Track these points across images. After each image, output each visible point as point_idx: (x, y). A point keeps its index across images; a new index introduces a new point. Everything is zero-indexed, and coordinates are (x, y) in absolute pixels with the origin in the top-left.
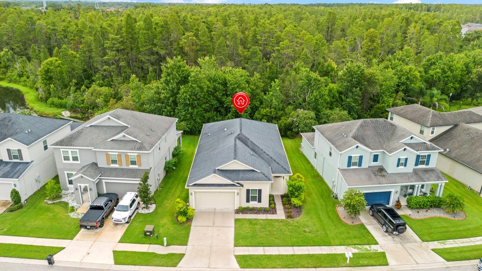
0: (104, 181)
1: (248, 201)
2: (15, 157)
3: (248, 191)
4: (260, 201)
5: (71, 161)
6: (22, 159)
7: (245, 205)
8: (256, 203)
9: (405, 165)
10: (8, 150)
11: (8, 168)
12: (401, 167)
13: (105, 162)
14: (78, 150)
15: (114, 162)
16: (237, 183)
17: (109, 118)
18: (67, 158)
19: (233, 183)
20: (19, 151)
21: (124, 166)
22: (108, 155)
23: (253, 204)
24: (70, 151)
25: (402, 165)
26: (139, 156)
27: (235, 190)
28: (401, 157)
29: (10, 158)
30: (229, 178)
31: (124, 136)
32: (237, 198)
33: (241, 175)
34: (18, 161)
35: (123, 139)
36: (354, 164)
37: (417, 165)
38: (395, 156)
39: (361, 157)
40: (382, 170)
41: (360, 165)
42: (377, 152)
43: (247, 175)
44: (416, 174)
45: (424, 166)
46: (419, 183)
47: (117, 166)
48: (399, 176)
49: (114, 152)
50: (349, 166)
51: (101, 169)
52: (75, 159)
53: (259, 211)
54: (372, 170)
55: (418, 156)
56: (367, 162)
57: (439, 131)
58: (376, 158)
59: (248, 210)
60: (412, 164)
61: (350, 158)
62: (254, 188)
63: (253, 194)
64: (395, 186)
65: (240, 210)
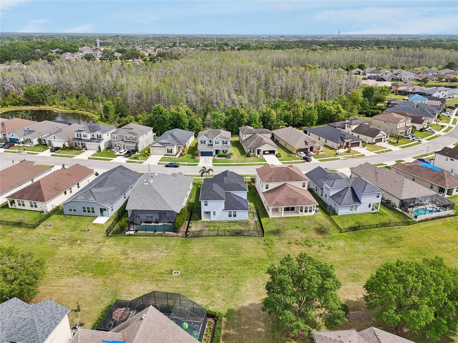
0: (125, 145)
1: (168, 153)
2: (99, 137)
3: (168, 149)
4: (172, 153)
5: (116, 139)
6: (101, 138)
7: (167, 154)
9: (218, 144)
10: (97, 135)
11: (97, 140)
12: (216, 144)
13: (126, 139)
14: (117, 135)
15: (128, 139)
16: (164, 147)
17: (128, 126)
18: (114, 138)
20: (100, 135)
21: (132, 141)
22: (127, 137)
24: (115, 136)
26: (136, 138)
27: (164, 149)
28: (216, 141)
30: (162, 145)
32: (164, 151)
33: (166, 144)
35: (132, 132)
36: (203, 143)
37: (223, 144)
38: (214, 140)
39: (205, 141)
40: (212, 145)
41: (205, 143)
42: (210, 139)
43: (168, 144)
44: (222, 147)
45: (226, 145)
46: (221, 149)
47: (129, 141)
48: (215, 147)
49: (128, 136)
50: (201, 143)
51: (124, 141)
52: (117, 138)
53: (171, 155)
54: (209, 145)
55: (223, 141)
56: (207, 143)
57: (248, 136)
58: (210, 141)
59: (167, 155)
60: (221, 144)
61: (201, 141)
62: (170, 148)
63: (170, 150)
64: (213, 150)
65: (165, 155)
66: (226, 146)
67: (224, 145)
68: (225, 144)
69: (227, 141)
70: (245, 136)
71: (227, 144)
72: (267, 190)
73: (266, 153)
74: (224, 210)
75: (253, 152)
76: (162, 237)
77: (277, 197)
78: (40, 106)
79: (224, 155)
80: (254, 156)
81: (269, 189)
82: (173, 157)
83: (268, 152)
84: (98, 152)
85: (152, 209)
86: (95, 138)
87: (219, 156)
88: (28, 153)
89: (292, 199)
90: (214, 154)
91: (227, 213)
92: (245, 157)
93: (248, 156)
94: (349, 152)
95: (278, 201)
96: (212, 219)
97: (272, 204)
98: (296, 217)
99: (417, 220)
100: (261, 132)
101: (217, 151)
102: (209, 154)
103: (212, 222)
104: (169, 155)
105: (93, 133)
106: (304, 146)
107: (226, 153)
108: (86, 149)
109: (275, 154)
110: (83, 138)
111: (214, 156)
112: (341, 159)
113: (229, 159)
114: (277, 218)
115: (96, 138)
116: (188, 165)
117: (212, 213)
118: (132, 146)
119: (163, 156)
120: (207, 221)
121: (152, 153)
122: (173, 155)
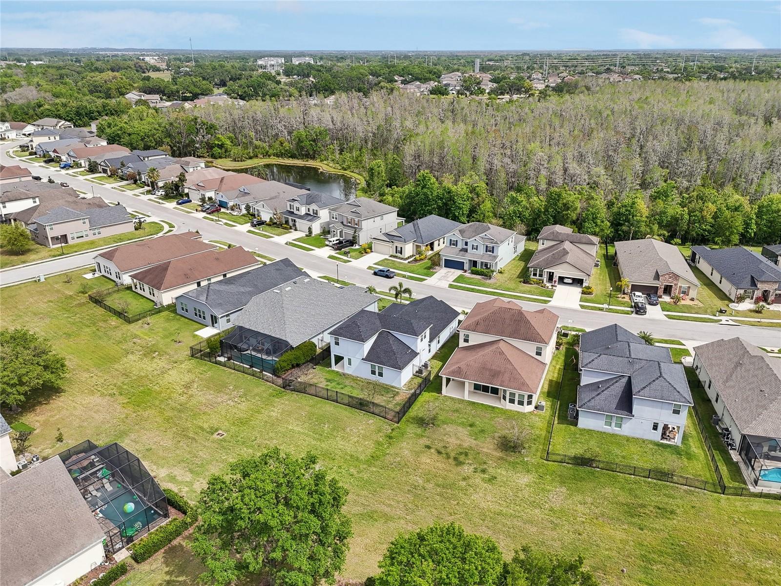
0: (343, 232)
2: (315, 214)
3: (396, 247)
4: (401, 254)
5: (335, 219)
7: (395, 254)
9: (477, 250)
10: (314, 210)
11: (311, 218)
14: (338, 214)
15: (349, 223)
16: (391, 241)
17: (354, 201)
18: (333, 218)
19: (389, 241)
20: (317, 210)
21: (353, 226)
22: (347, 219)
23: (399, 255)
24: (335, 214)
25: (475, 249)
26: (359, 221)
27: (390, 245)
28: (475, 244)
32: (391, 250)
35: (355, 211)
36: (454, 245)
37: (486, 252)
38: (471, 242)
39: (457, 241)
40: (466, 250)
41: (456, 246)
42: (466, 240)
44: (482, 256)
45: (491, 253)
46: (480, 260)
47: (350, 225)
48: (472, 255)
49: (350, 217)
50: (450, 245)
51: (344, 225)
52: (336, 219)
53: (399, 258)
54: (461, 250)
55: (487, 246)
56: (460, 245)
57: (549, 244)
58: (466, 244)
59: (393, 257)
60: (481, 250)
61: (451, 240)
62: (400, 245)
63: (399, 249)
64: (465, 259)
65: (391, 256)
66: (490, 256)
67: (488, 253)
68: (490, 251)
69: (493, 247)
70: (543, 244)
71: (493, 252)
72: (466, 344)
73: (566, 281)
74: (363, 359)
75: (541, 275)
76: (252, 377)
77: (465, 361)
78: (307, 161)
79: (482, 272)
80: (540, 283)
82: (402, 261)
83: (570, 281)
84: (307, 236)
85: (262, 332)
86: (310, 215)
87: (473, 273)
88: (226, 224)
90: (466, 267)
91: (368, 366)
92: (520, 282)
93: (525, 281)
94: (760, 312)
96: (346, 371)
98: (490, 406)
99: (757, 490)
101: (475, 263)
102: (459, 265)
103: (345, 375)
104: (395, 257)
105: (308, 207)
106: (650, 282)
107: (489, 268)
108: (296, 230)
109: (583, 286)
110: (296, 212)
111: (465, 271)
112: (724, 322)
113: (488, 281)
114: (452, 399)
115: (312, 214)
116: (409, 278)
117: (346, 360)
118: (349, 233)
119: (387, 257)
120: (338, 372)
121: (373, 250)
122: (402, 259)
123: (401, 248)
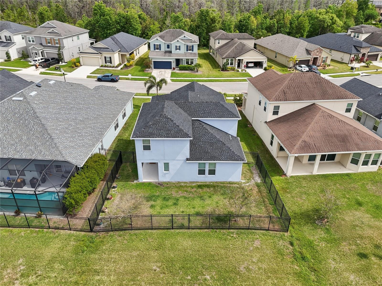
0: (45, 51)
1: (106, 63)
2: (9, 40)
3: (105, 57)
4: (111, 63)
5: (32, 43)
6: (11, 41)
7: (104, 64)
8: (110, 64)
9: (180, 50)
10: (5, 36)
11: (5, 44)
12: (177, 50)
13: (45, 42)
14: (34, 37)
15: (49, 43)
16: (99, 53)
17: (48, 23)
18: (30, 41)
19: (98, 53)
20: (10, 36)
21: (53, 45)
22: (46, 39)
23: (109, 64)
24: (30, 37)
26: (59, 40)
27: (99, 56)
28: (177, 45)
29: (7, 41)
30: (96, 50)
31: (53, 30)
32: (100, 60)
33: (102, 49)
34: (10, 42)
35: (53, 32)
36: (157, 49)
37: (187, 51)
38: (174, 43)
39: (160, 45)
40: (170, 52)
41: (160, 50)
42: (168, 43)
43: (105, 50)
44: (185, 54)
45: (191, 52)
46: (184, 58)
47: (50, 45)
48: (176, 55)
49: (48, 37)
50: (155, 49)
51: (43, 46)
52: (33, 41)
53: (110, 67)
54: (166, 52)
55: (187, 46)
56: (164, 48)
57: (223, 42)
58: (168, 46)
59: (105, 66)
60: (183, 50)
62: (108, 55)
63: (108, 59)
64: (172, 59)
65: (102, 66)
67: (189, 51)
69: (193, 46)
70: (219, 43)
71: (193, 51)
72: (276, 117)
73: (250, 65)
74: (187, 159)
75: (232, 64)
77: (303, 132)
79: (188, 67)
80: (233, 69)
81: (280, 114)
82: (114, 69)
83: (252, 65)
84: (6, 61)
86: (3, 42)
87: (181, 69)
89: (336, 136)
90: (174, 65)
91: (195, 166)
92: (219, 70)
93: (224, 69)
94: (367, 67)
95: (307, 139)
96: (162, 179)
97: (295, 148)
100: (241, 38)
101: (178, 61)
102: (167, 65)
103: (161, 184)
104: (107, 67)
106: (306, 57)
107: (191, 64)
109: (264, 67)
111: (174, 69)
112: (361, 75)
113: (197, 73)
114: (304, 178)
115: (5, 41)
116: (132, 79)
117: (161, 167)
118: (52, 53)
119: (98, 67)
120: (150, 184)
121: (82, 63)
122: (113, 67)
123: (110, 58)
